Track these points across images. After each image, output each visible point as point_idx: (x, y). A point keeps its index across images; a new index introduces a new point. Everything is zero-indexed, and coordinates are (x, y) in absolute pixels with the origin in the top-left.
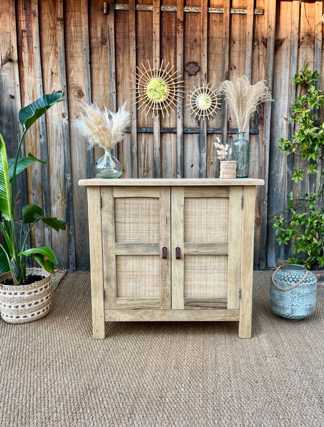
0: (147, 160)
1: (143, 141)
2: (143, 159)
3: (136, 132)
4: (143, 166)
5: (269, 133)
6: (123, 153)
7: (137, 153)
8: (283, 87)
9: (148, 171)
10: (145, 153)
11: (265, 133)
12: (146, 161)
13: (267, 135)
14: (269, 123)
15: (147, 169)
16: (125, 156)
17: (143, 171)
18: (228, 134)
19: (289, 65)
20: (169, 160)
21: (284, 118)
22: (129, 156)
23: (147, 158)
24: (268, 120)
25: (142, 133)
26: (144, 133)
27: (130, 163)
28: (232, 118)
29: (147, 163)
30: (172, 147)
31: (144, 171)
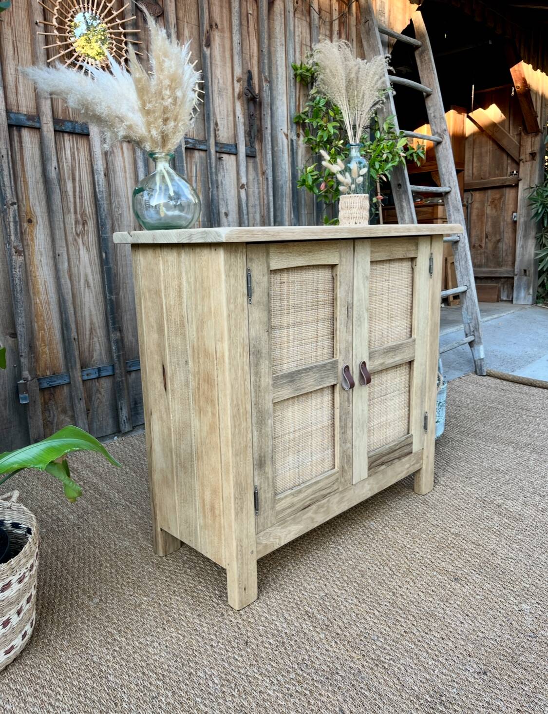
0: (81, 198)
1: (68, 152)
2: (71, 193)
3: (52, 129)
4: (72, 210)
5: (271, 157)
6: (24, 177)
7: (59, 180)
8: (280, 79)
9: (84, 223)
10: (74, 180)
11: (266, 156)
12: (78, 200)
13: (268, 160)
14: (270, 139)
15: (82, 217)
16: (31, 184)
17: (73, 222)
18: (217, 152)
19: (284, 43)
20: (123, 199)
21: (284, 133)
22: (41, 186)
23: (81, 192)
24: (267, 134)
25: (63, 132)
26: (69, 133)
27: (44, 203)
28: (218, 122)
29: (82, 203)
30: (127, 171)
31: (76, 222)
